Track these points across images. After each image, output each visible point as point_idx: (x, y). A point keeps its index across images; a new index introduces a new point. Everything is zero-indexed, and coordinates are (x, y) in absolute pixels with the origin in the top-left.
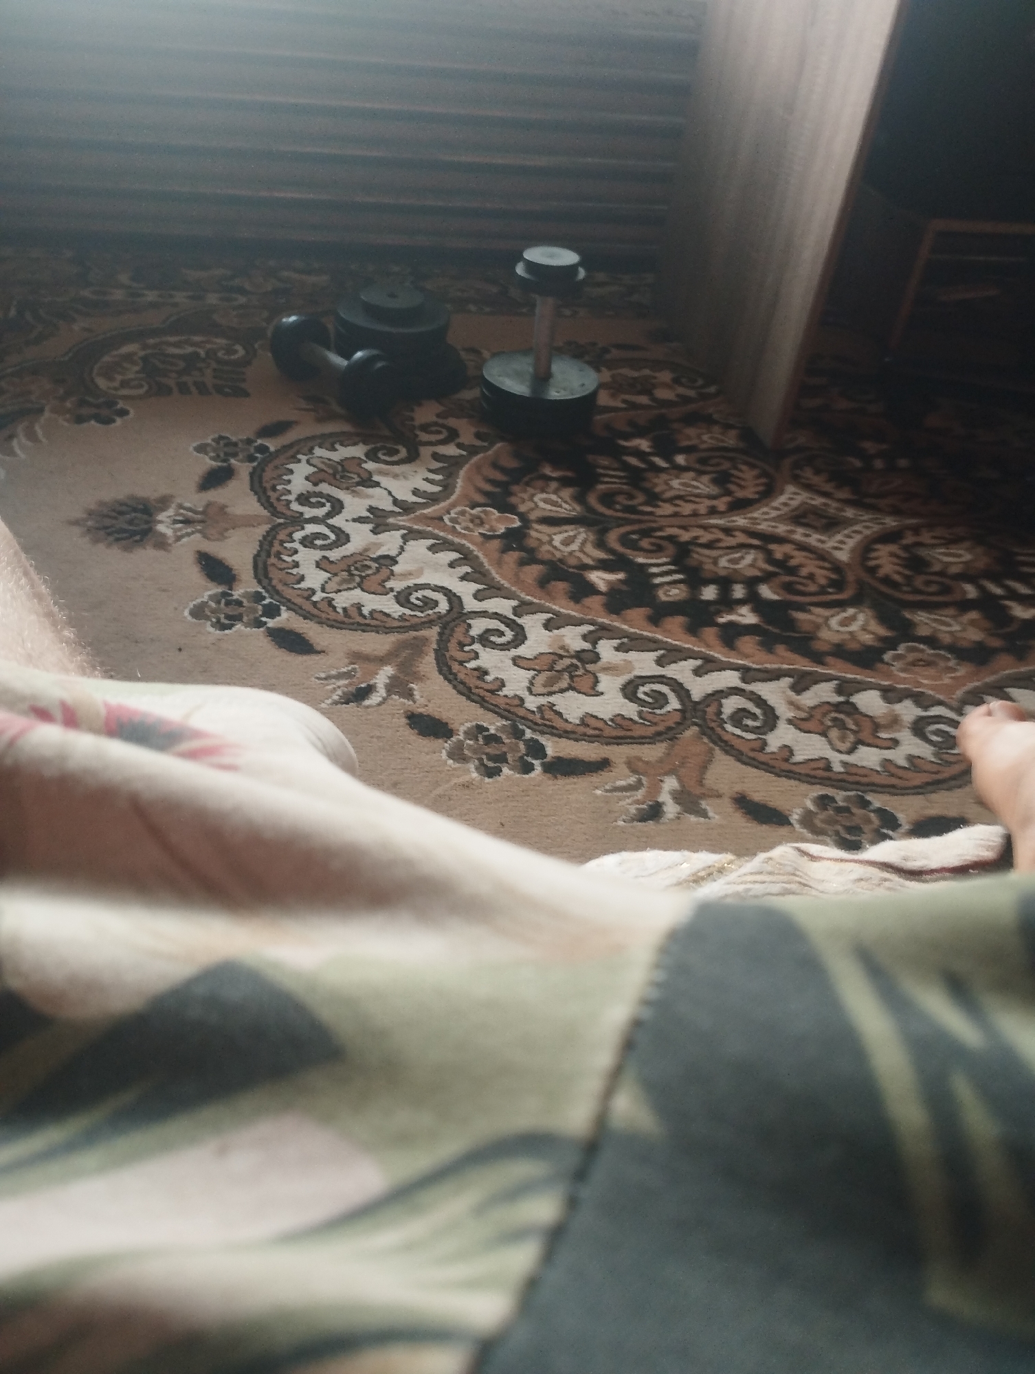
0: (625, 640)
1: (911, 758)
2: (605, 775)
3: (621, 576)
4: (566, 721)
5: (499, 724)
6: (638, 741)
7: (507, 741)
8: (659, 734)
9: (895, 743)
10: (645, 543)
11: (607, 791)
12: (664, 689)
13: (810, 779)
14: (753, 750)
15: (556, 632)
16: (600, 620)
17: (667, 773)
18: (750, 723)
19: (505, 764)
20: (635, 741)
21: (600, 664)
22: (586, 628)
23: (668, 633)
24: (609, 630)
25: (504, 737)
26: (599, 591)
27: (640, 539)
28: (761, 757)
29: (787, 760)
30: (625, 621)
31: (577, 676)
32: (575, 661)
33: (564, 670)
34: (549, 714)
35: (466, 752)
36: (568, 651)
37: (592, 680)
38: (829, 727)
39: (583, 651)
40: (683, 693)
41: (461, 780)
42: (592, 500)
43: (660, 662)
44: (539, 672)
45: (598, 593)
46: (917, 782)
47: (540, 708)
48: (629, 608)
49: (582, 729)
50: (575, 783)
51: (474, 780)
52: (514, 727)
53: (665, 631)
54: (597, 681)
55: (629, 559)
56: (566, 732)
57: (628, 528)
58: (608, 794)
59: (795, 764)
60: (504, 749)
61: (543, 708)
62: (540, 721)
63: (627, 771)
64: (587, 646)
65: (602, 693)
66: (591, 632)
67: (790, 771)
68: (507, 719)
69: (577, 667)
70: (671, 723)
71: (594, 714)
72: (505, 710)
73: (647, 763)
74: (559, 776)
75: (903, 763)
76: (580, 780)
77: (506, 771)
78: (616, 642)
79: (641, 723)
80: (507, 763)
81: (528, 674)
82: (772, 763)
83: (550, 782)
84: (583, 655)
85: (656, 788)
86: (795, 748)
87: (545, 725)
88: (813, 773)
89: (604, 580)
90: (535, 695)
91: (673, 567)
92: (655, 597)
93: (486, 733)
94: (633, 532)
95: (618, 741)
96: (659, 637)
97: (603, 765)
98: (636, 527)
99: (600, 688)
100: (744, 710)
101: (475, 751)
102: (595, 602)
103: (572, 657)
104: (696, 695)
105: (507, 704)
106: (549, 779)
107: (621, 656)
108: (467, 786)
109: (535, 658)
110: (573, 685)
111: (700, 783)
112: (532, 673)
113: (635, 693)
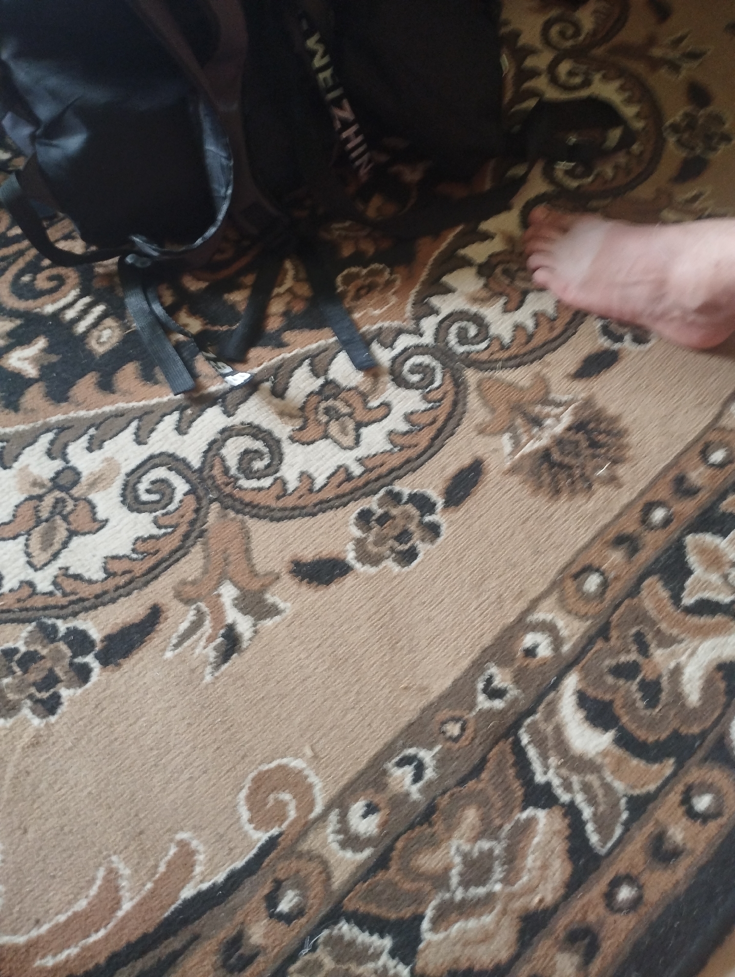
0: (92, 431)
1: (408, 417)
2: (163, 626)
3: (41, 343)
4: (90, 582)
5: (24, 634)
6: (172, 560)
7: (44, 652)
8: (186, 536)
9: (387, 407)
10: (42, 282)
11: (176, 646)
12: (161, 473)
13: (341, 501)
14: (278, 498)
15: (16, 465)
16: (53, 419)
17: (219, 584)
18: (258, 465)
19: (59, 685)
20: (168, 563)
21: (83, 480)
22: (45, 440)
23: (128, 394)
24: (68, 428)
25: (39, 648)
26: (30, 379)
27: (34, 279)
28: (289, 502)
29: (311, 491)
30: (78, 405)
31: (70, 513)
32: (58, 494)
33: (52, 514)
34: (69, 585)
35: (11, 696)
36: (42, 485)
37: (88, 508)
38: (327, 423)
39: (58, 473)
40: (181, 467)
41: (26, 739)
43: (140, 440)
44: (29, 533)
45: (30, 382)
46: (424, 443)
47: (55, 583)
48: (72, 384)
49: (111, 583)
50: (141, 659)
51: (38, 730)
52: (42, 627)
53: (125, 393)
54: (93, 507)
55: (37, 314)
56: (97, 597)
57: (14, 270)
58: (180, 650)
59: (320, 490)
60: (49, 664)
61: (59, 580)
62: (64, 601)
63: (181, 606)
64: (58, 464)
65: (107, 521)
66: (52, 442)
67: (321, 502)
68: (29, 621)
69: (63, 501)
70: (190, 516)
71: (114, 554)
72: (21, 610)
73: (193, 583)
74: (121, 661)
75: (404, 427)
76: (144, 650)
77: (65, 693)
78: (84, 441)
79: (165, 534)
80: (61, 681)
81: (19, 543)
82: (301, 503)
83: (117, 675)
84: (62, 481)
85: (218, 610)
86: (311, 471)
87: (72, 603)
88: (340, 491)
89: (26, 359)
90: (41, 569)
91: (87, 300)
92: (90, 354)
93: (18, 656)
94: (22, 273)
95: (153, 573)
96: (122, 405)
97: (155, 615)
98: (21, 263)
99: (101, 515)
100: (246, 452)
101: (19, 688)
102: (33, 397)
103: (50, 491)
104: (195, 462)
105: (19, 600)
106: (113, 671)
107: (98, 455)
108: (36, 742)
109: (14, 516)
110: (72, 527)
111: (254, 573)
112: (22, 540)
113: (137, 498)
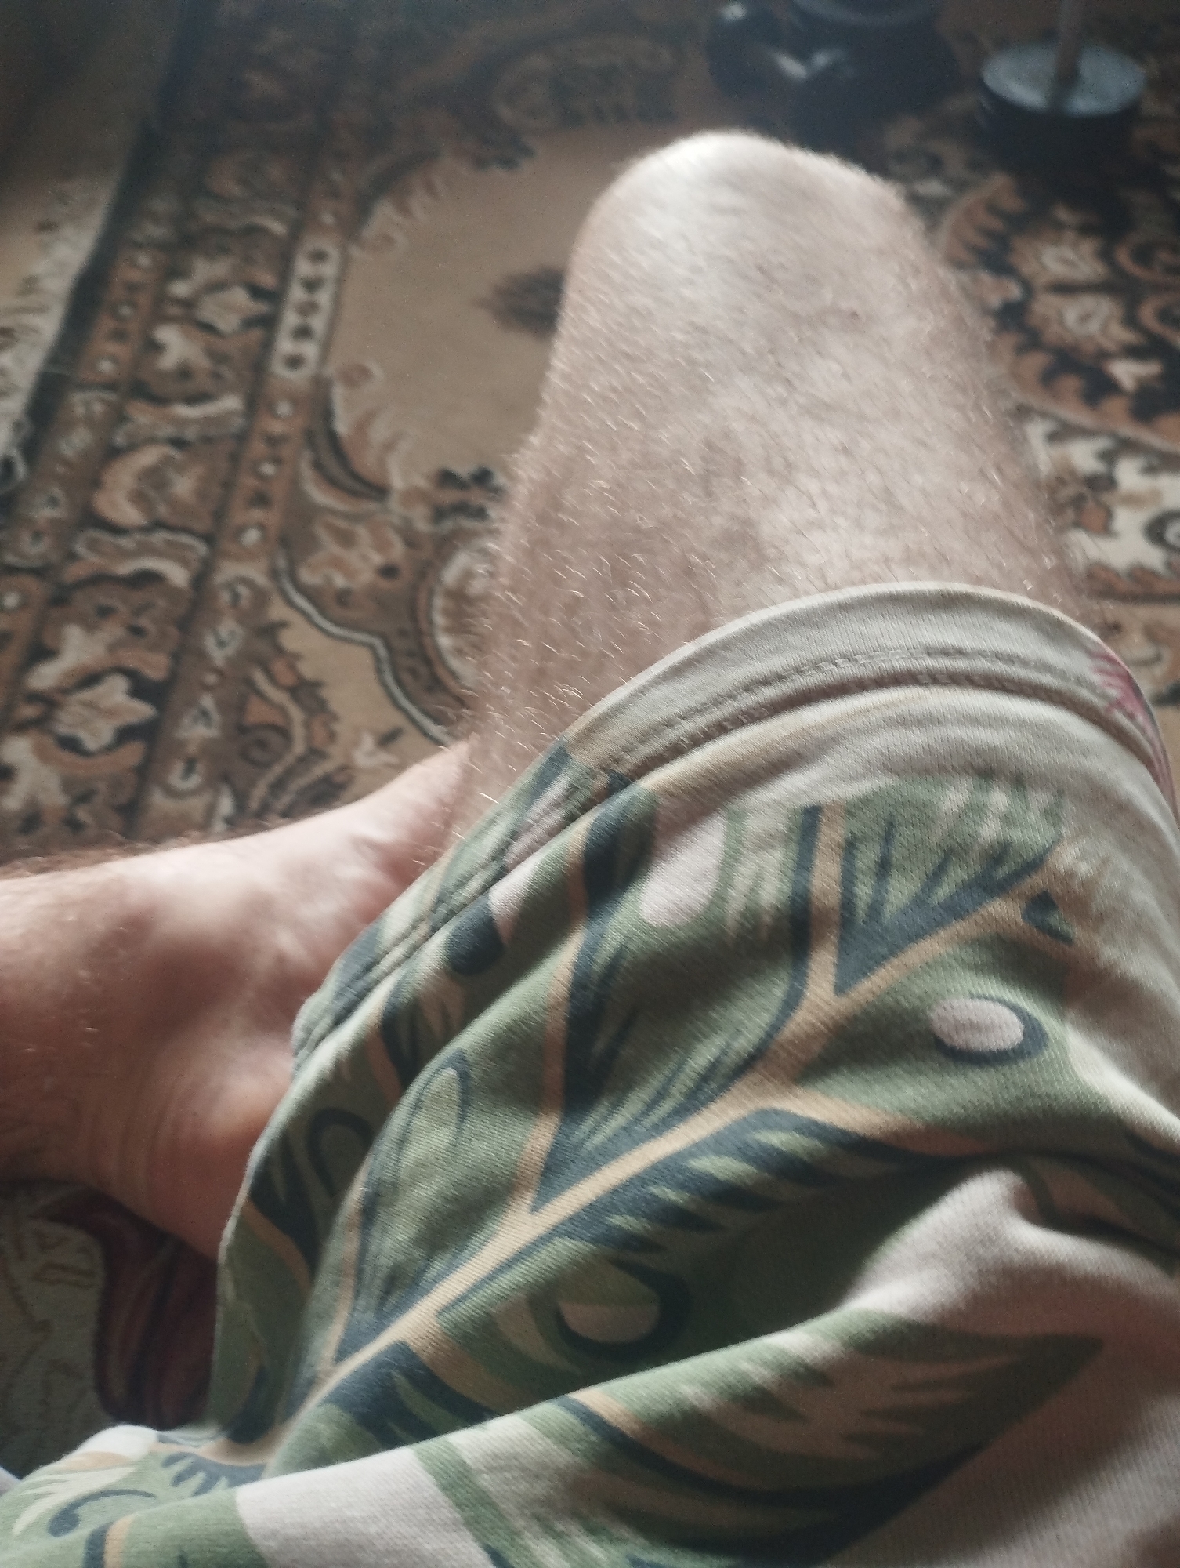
0: (1155, 459)
3: (1155, 367)
6: (1161, 599)
15: (1061, 447)
16: (1123, 432)
20: (1157, 600)
21: (1117, 493)
22: (1103, 443)
24: (1133, 445)
26: (1123, 390)
30: (1156, 433)
31: (1086, 511)
32: (1083, 490)
36: (1075, 475)
37: (1105, 514)
39: (1096, 474)
42: (1123, 257)
45: (1121, 393)
48: (1164, 413)
54: (1111, 516)
55: (1167, 342)
57: (1171, 298)
64: (1101, 468)
65: (1118, 534)
66: (1108, 448)
69: (1086, 498)
71: (1105, 563)
73: (1172, 631)
78: (1141, 462)
79: (1168, 577)
84: (1096, 481)
89: (1130, 372)
95: (1136, 598)
99: (1115, 526)
102: (1115, 406)
103: (1080, 483)
107: (1148, 480)
110: (1080, 520)
113: (1163, 534)
